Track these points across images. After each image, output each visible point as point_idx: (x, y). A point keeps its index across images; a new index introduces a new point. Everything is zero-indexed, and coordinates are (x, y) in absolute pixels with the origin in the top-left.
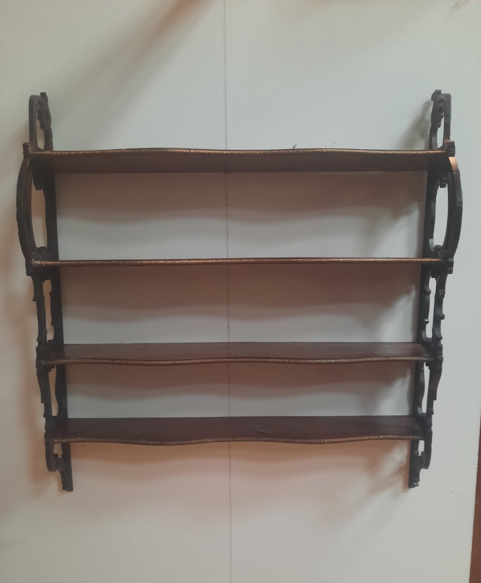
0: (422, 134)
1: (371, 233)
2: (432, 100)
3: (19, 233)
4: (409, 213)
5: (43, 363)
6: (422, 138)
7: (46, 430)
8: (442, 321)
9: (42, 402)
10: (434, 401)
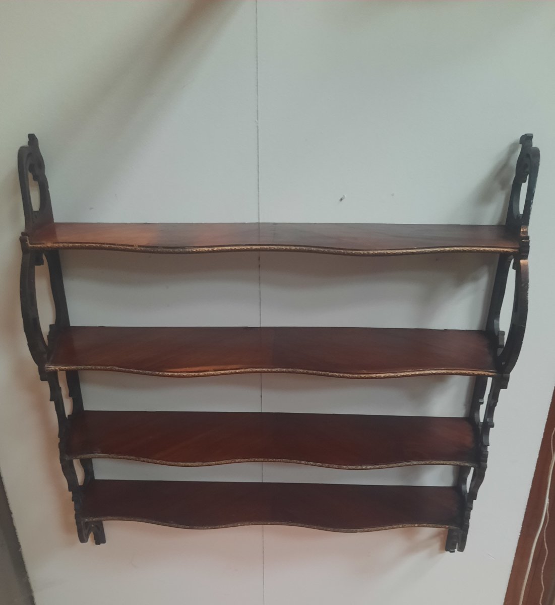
0: (503, 185)
1: (428, 300)
2: (521, 143)
3: (28, 344)
4: (475, 279)
5: (67, 458)
6: (503, 188)
7: (76, 512)
8: (491, 429)
9: (69, 491)
10: (474, 501)
